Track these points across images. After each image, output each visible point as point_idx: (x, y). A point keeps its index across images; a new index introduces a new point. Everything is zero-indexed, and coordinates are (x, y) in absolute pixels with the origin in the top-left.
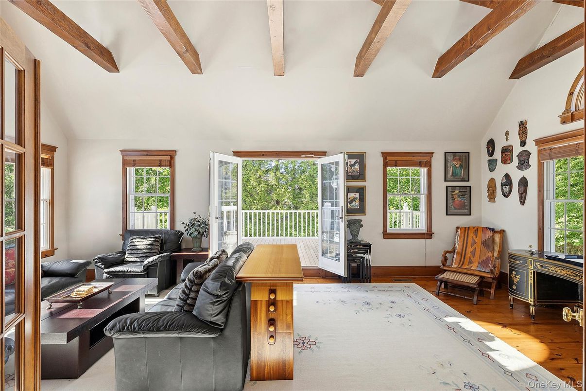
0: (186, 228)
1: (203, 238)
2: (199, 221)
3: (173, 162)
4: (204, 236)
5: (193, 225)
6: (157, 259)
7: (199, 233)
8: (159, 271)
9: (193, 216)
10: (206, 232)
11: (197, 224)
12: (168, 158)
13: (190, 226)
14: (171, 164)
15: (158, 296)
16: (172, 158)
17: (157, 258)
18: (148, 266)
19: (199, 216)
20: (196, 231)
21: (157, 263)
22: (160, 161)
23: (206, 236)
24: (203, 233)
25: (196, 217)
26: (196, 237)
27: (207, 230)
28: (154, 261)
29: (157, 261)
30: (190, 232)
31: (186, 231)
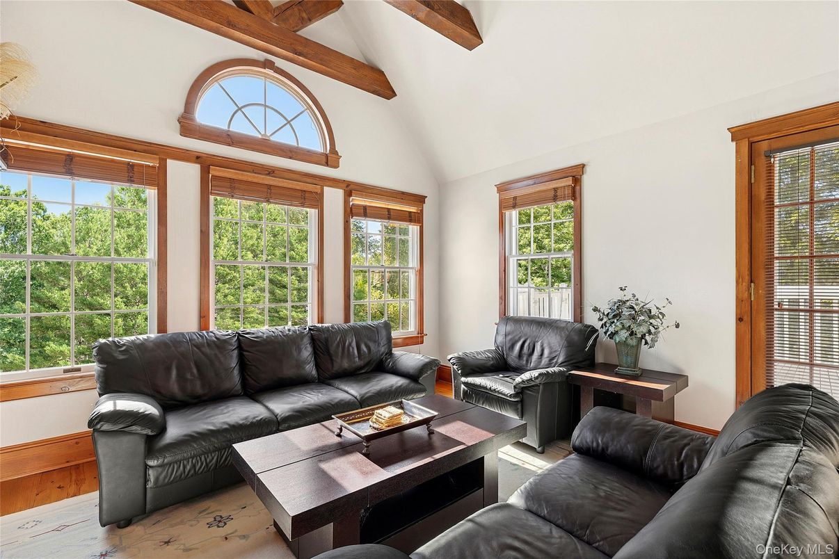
0: (603, 322)
1: (644, 347)
2: (632, 308)
3: (578, 188)
4: (646, 343)
5: (618, 316)
6: (537, 378)
7: (632, 334)
8: (541, 401)
9: (620, 296)
10: (649, 332)
11: (626, 312)
12: (569, 181)
13: (610, 317)
14: (575, 192)
15: (542, 452)
16: (577, 180)
17: (537, 375)
18: (523, 388)
19: (634, 296)
20: (623, 327)
21: (537, 385)
22: (555, 190)
23: (649, 341)
24: (643, 336)
25: (625, 299)
26: (625, 343)
27: (653, 330)
28: (531, 379)
29: (538, 381)
30: (611, 329)
31: (602, 327)
